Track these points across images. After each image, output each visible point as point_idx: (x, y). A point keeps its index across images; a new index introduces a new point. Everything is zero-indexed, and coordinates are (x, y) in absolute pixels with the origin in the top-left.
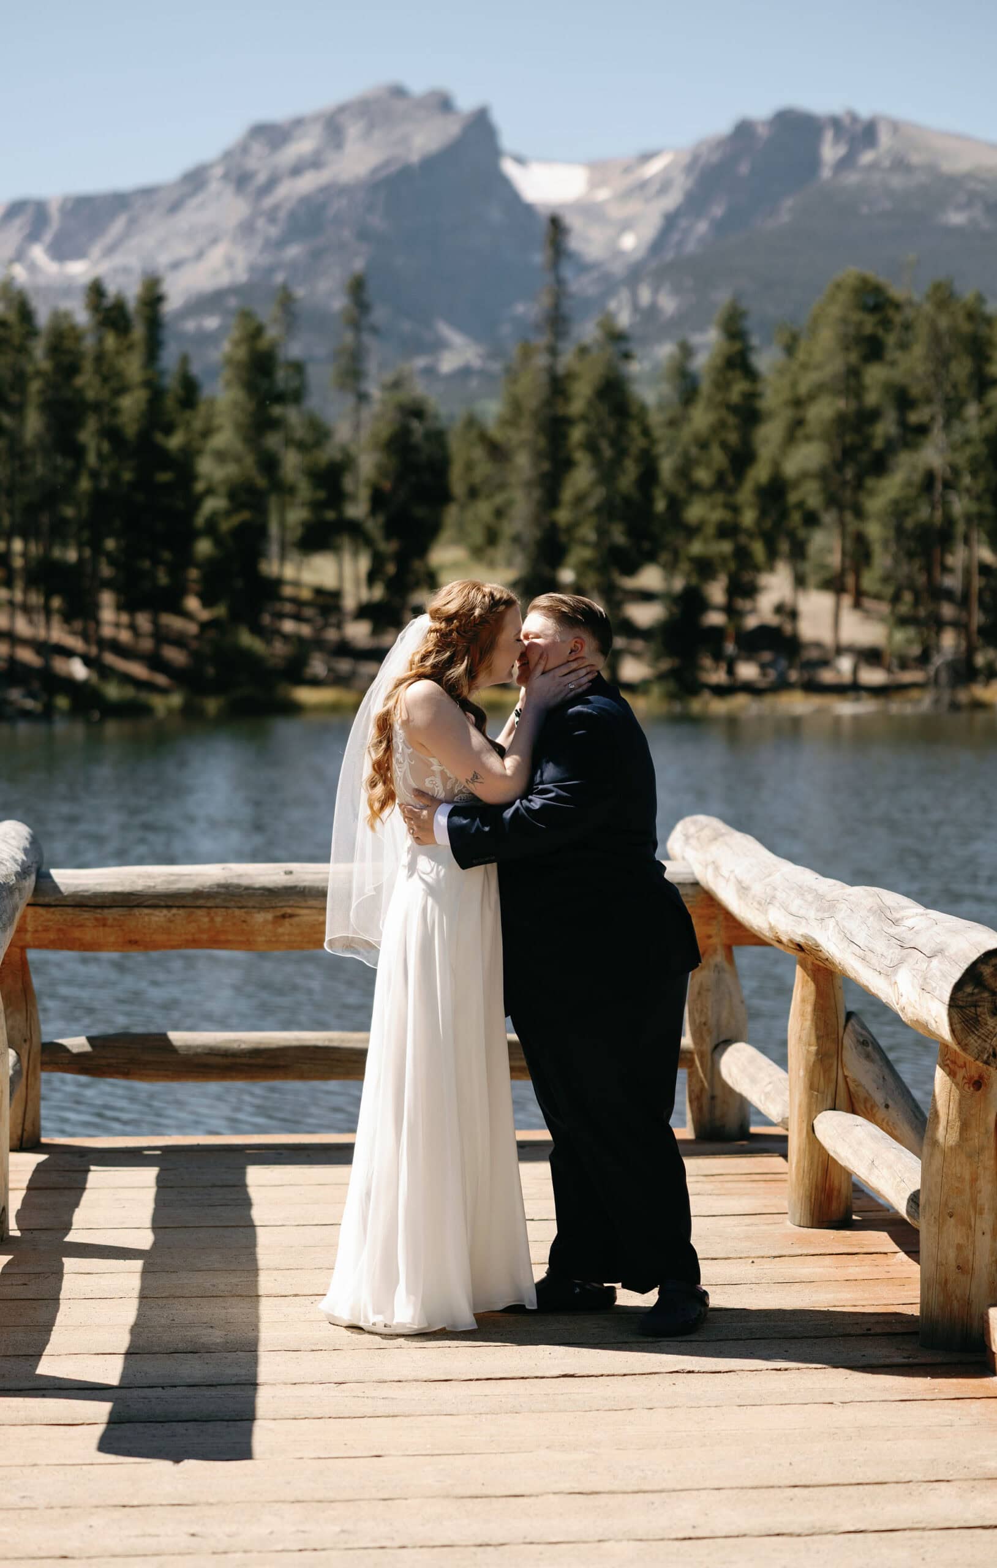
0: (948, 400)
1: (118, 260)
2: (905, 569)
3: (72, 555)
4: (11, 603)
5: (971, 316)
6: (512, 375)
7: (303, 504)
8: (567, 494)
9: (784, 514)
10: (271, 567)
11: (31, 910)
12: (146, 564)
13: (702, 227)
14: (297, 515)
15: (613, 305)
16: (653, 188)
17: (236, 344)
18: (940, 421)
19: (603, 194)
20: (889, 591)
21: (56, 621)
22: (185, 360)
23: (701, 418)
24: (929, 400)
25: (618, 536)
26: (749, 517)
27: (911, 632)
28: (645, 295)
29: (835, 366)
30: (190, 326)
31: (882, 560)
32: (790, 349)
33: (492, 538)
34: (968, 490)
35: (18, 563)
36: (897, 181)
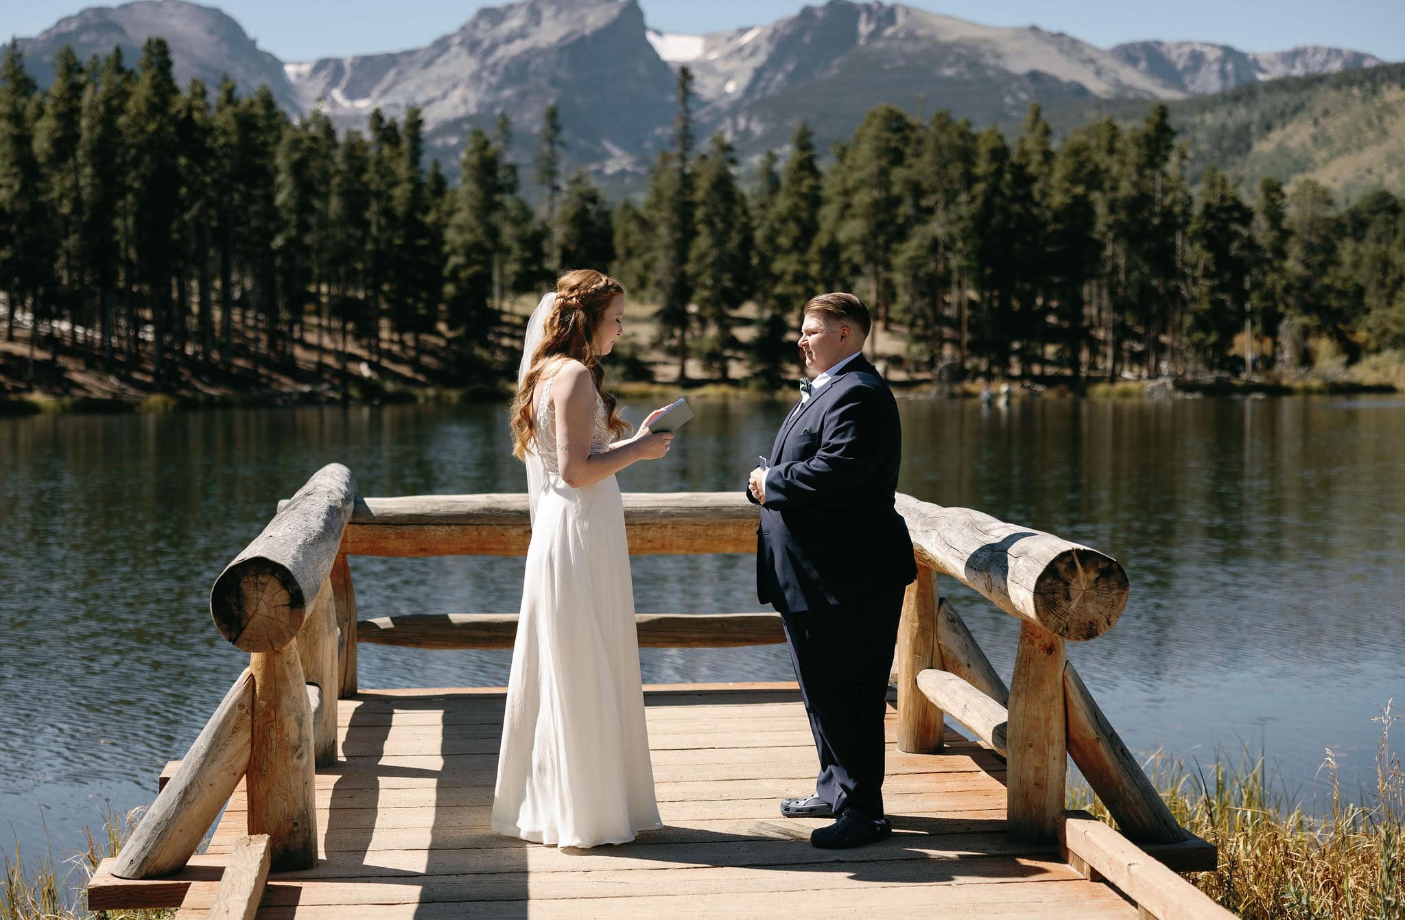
0: (946, 191)
1: (390, 99)
2: (920, 304)
3: (361, 295)
4: (320, 326)
5: (962, 135)
6: (655, 173)
7: (516, 260)
8: (693, 253)
9: (838, 268)
10: (495, 303)
11: (351, 526)
12: (410, 301)
13: (780, 77)
14: (512, 268)
15: (721, 127)
16: (747, 51)
17: (471, 153)
18: (941, 205)
19: (713, 56)
20: (908, 318)
21: (350, 338)
22: (437, 164)
23: (783, 203)
24: (934, 191)
25: (728, 283)
26: (814, 269)
27: (922, 346)
28: (742, 123)
29: (872, 168)
30: (438, 143)
31: (904, 298)
32: (841, 157)
33: (642, 283)
34: (960, 251)
35: (324, 300)
36: (909, 47)
